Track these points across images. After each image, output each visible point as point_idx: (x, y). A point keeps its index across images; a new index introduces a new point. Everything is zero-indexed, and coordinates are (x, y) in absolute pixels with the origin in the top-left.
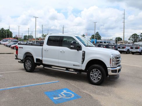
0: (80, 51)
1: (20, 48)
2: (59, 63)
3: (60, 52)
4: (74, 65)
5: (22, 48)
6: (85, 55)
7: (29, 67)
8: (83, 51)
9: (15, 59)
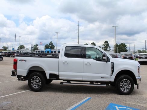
0: (108, 63)
1: (21, 60)
2: (83, 76)
3: (84, 64)
4: (102, 78)
5: (26, 61)
6: (114, 67)
7: (37, 85)
8: (112, 63)
9: (12, 76)
